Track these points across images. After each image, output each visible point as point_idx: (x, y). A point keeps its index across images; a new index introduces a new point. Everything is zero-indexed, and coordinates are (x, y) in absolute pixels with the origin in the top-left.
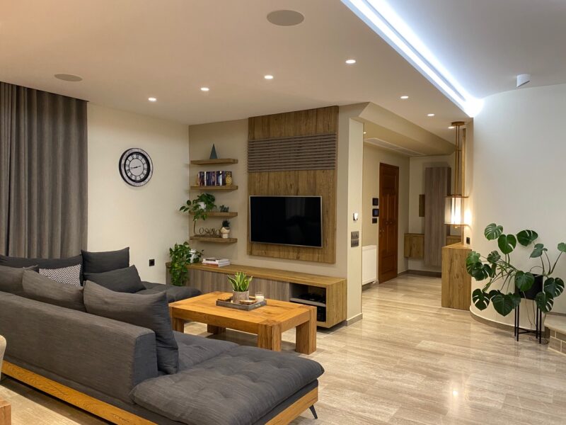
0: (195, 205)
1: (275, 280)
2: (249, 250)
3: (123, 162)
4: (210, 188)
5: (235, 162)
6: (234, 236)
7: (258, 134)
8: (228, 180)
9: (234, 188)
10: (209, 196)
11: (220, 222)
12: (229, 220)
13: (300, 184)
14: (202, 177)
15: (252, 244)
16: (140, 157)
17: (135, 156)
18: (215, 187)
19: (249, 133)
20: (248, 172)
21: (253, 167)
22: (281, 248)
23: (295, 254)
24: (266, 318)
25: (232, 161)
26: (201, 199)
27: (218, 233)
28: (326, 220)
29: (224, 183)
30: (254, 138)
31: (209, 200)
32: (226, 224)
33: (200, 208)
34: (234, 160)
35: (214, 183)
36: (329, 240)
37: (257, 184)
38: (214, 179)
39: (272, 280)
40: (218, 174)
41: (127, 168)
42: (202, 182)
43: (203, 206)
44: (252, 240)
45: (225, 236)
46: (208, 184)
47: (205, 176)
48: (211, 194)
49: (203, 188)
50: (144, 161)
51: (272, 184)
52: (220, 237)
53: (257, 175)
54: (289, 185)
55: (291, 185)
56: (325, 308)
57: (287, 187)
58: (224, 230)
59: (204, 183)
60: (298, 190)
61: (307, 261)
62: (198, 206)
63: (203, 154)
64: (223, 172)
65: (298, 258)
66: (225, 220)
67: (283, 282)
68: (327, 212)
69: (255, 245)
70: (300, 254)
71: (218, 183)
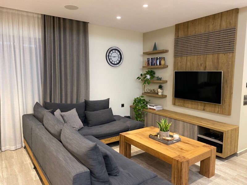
0: (144, 76)
1: (188, 123)
2: (174, 102)
3: (108, 54)
4: (153, 67)
5: (166, 51)
6: (165, 94)
7: (181, 34)
8: (163, 62)
9: (166, 67)
10: (152, 71)
11: (157, 86)
12: (163, 85)
13: (207, 63)
14: (148, 61)
15: (175, 99)
16: (117, 52)
17: (114, 51)
18: (155, 66)
19: (176, 34)
20: (174, 57)
21: (177, 54)
22: (193, 103)
23: (202, 107)
24: (178, 153)
25: (165, 51)
26: (148, 73)
27: (156, 92)
28: (225, 86)
29: (160, 64)
30: (178, 37)
31: (152, 73)
32: (161, 87)
33: (147, 78)
34: (166, 50)
35: (154, 64)
36: (227, 100)
37: (179, 64)
38: (155, 62)
39: (186, 122)
40: (157, 59)
41: (110, 58)
42: (149, 64)
43: (148, 77)
44: (175, 97)
45: (160, 94)
46: (152, 65)
47: (150, 61)
48: (153, 70)
49: (149, 67)
50: (119, 53)
51: (188, 64)
52: (158, 94)
53: (179, 58)
54: (200, 64)
55: (201, 64)
56: (222, 145)
57: (198, 65)
58: (159, 90)
59: (149, 65)
60: (205, 67)
61: (210, 112)
62: (146, 77)
63: (150, 49)
64: (159, 58)
65: (204, 110)
66: (160, 84)
67: (193, 124)
68: (226, 81)
69: (177, 100)
70: (206, 108)
71: (157, 64)
